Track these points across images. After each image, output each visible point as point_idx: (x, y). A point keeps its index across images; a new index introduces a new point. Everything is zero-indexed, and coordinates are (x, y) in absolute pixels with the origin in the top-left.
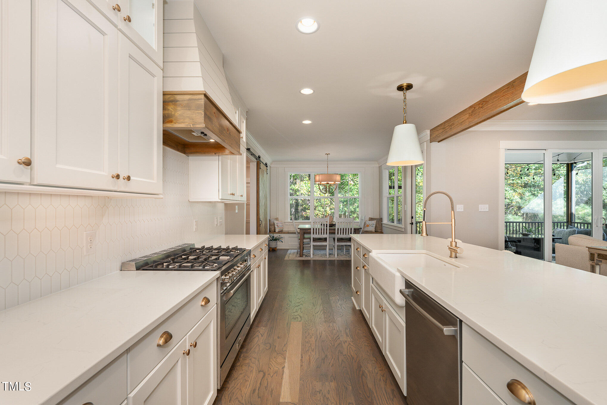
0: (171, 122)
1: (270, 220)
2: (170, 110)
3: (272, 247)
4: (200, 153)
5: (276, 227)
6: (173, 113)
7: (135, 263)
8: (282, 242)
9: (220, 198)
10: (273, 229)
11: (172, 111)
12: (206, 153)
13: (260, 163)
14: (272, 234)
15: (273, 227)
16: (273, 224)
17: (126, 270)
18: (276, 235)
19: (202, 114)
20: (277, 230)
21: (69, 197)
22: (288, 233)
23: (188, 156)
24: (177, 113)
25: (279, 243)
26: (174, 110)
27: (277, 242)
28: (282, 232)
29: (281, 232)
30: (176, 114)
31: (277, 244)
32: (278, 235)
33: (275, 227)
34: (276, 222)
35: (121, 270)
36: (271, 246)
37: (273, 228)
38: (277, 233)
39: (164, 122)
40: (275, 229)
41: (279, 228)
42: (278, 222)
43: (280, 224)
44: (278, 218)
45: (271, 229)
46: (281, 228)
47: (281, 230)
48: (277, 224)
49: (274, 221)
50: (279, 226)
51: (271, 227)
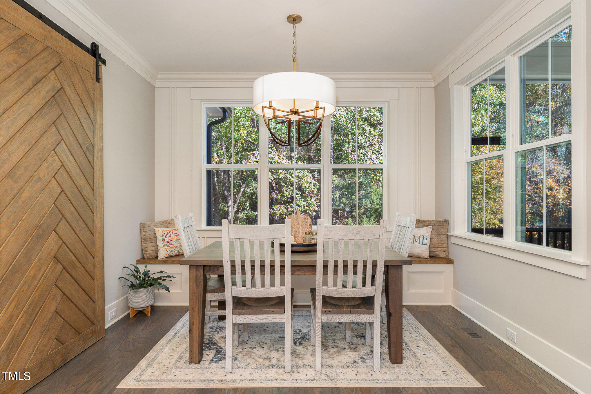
1: (142, 227)
5: (160, 244)
8: (167, 289)
10: (151, 251)
14: (143, 267)
15: (153, 244)
16: (152, 236)
18: (154, 269)
20: (162, 254)
28: (178, 259)
29: (175, 258)
33: (157, 246)
34: (159, 232)
36: (132, 305)
37: (153, 248)
38: (160, 262)
40: (157, 252)
41: (171, 246)
42: (167, 232)
43: (172, 235)
44: (173, 220)
45: (147, 251)
46: (177, 247)
47: (176, 252)
48: (164, 237)
49: (155, 228)
50: (168, 242)
51: (145, 245)
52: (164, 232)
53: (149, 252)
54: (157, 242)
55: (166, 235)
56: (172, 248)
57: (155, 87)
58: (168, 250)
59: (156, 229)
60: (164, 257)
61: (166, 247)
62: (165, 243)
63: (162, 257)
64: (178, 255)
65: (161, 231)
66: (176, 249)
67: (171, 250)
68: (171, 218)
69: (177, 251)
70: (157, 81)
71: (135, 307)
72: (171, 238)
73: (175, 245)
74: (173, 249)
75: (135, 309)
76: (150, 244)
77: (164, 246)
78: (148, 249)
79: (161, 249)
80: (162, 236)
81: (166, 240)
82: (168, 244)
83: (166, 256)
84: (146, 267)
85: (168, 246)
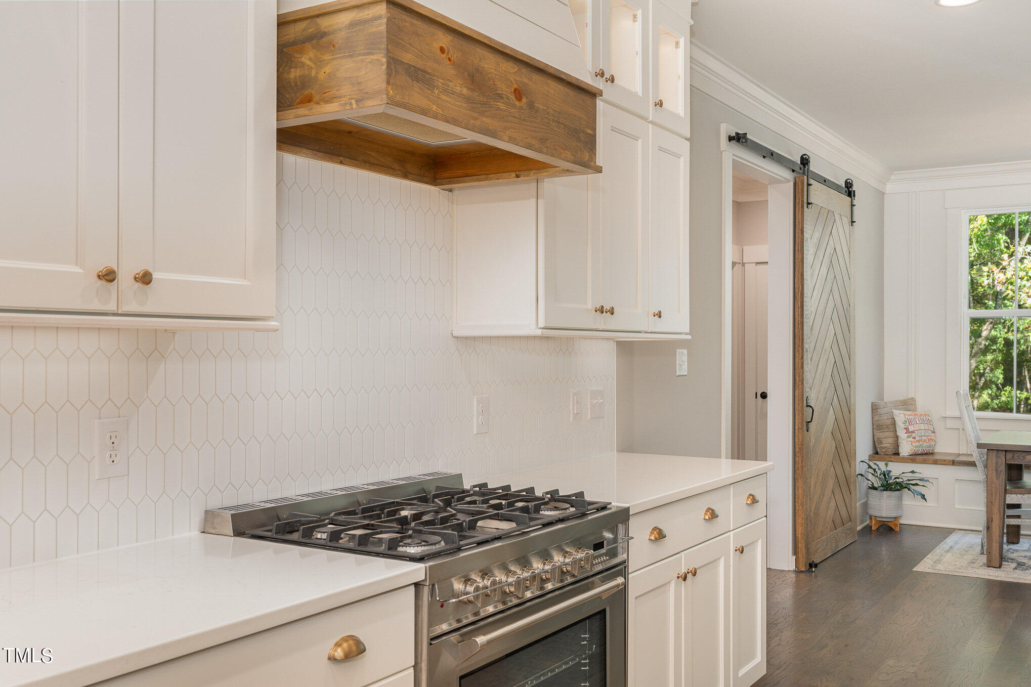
0: (310, 101)
1: (875, 408)
2: (308, 65)
3: (877, 514)
4: (475, 178)
5: (902, 434)
6: (313, 74)
7: (232, 515)
8: (923, 497)
9: (541, 324)
10: (887, 443)
11: (312, 68)
12: (491, 176)
13: (809, 185)
14: (882, 465)
15: (892, 434)
16: (889, 422)
17: (214, 531)
18: (897, 469)
19: (382, 65)
20: (905, 449)
21: (79, 330)
22: (953, 463)
23: (451, 190)
24: (323, 70)
25: (908, 500)
26: (315, 64)
27: (900, 498)
28: (931, 457)
29: (925, 456)
30: (321, 76)
31: (899, 506)
32: (908, 467)
33: (897, 437)
34: (900, 417)
35: (203, 532)
36: (873, 512)
37: (891, 440)
38: (904, 460)
39: (282, 105)
40: (897, 445)
41: (918, 438)
42: (910, 417)
43: (918, 422)
44: (913, 399)
45: (881, 443)
46: (925, 440)
47: (925, 449)
48: (908, 424)
49: (894, 410)
50: (913, 432)
51: (879, 435)
52: (906, 416)
53: (885, 445)
54: (897, 431)
55: (910, 422)
56: (918, 441)
57: (884, 194)
58: (914, 444)
59: (896, 412)
60: (908, 454)
61: (911, 439)
62: (909, 432)
63: (905, 453)
64: (926, 454)
65: (903, 415)
66: (925, 444)
67: (917, 444)
68: (910, 397)
69: (925, 447)
70: (888, 184)
71: (877, 516)
72: (917, 427)
73: (923, 438)
74: (921, 443)
75: (878, 519)
76: (887, 434)
77: (908, 437)
78: (884, 441)
79: (905, 442)
80: (905, 422)
81: (911, 428)
82: (914, 435)
83: (911, 453)
84: (886, 465)
85: (914, 438)
